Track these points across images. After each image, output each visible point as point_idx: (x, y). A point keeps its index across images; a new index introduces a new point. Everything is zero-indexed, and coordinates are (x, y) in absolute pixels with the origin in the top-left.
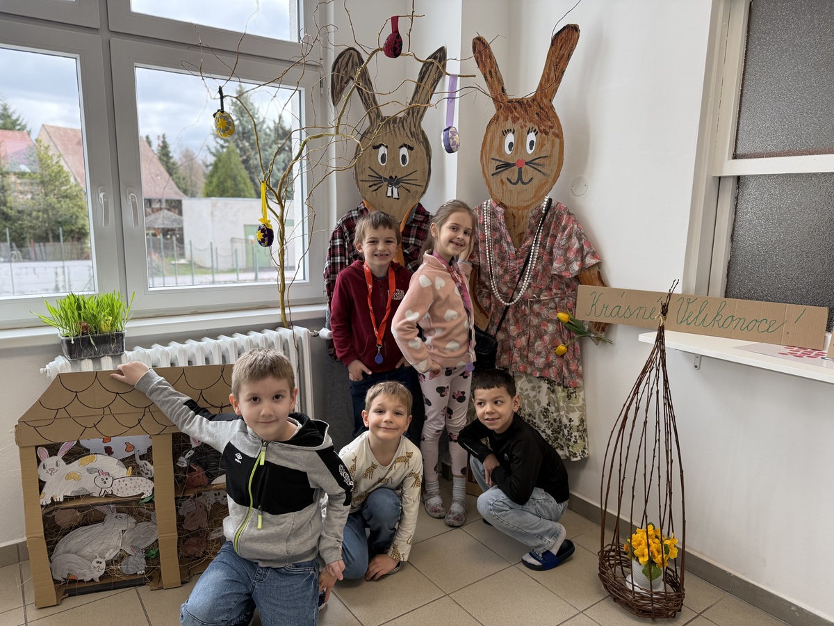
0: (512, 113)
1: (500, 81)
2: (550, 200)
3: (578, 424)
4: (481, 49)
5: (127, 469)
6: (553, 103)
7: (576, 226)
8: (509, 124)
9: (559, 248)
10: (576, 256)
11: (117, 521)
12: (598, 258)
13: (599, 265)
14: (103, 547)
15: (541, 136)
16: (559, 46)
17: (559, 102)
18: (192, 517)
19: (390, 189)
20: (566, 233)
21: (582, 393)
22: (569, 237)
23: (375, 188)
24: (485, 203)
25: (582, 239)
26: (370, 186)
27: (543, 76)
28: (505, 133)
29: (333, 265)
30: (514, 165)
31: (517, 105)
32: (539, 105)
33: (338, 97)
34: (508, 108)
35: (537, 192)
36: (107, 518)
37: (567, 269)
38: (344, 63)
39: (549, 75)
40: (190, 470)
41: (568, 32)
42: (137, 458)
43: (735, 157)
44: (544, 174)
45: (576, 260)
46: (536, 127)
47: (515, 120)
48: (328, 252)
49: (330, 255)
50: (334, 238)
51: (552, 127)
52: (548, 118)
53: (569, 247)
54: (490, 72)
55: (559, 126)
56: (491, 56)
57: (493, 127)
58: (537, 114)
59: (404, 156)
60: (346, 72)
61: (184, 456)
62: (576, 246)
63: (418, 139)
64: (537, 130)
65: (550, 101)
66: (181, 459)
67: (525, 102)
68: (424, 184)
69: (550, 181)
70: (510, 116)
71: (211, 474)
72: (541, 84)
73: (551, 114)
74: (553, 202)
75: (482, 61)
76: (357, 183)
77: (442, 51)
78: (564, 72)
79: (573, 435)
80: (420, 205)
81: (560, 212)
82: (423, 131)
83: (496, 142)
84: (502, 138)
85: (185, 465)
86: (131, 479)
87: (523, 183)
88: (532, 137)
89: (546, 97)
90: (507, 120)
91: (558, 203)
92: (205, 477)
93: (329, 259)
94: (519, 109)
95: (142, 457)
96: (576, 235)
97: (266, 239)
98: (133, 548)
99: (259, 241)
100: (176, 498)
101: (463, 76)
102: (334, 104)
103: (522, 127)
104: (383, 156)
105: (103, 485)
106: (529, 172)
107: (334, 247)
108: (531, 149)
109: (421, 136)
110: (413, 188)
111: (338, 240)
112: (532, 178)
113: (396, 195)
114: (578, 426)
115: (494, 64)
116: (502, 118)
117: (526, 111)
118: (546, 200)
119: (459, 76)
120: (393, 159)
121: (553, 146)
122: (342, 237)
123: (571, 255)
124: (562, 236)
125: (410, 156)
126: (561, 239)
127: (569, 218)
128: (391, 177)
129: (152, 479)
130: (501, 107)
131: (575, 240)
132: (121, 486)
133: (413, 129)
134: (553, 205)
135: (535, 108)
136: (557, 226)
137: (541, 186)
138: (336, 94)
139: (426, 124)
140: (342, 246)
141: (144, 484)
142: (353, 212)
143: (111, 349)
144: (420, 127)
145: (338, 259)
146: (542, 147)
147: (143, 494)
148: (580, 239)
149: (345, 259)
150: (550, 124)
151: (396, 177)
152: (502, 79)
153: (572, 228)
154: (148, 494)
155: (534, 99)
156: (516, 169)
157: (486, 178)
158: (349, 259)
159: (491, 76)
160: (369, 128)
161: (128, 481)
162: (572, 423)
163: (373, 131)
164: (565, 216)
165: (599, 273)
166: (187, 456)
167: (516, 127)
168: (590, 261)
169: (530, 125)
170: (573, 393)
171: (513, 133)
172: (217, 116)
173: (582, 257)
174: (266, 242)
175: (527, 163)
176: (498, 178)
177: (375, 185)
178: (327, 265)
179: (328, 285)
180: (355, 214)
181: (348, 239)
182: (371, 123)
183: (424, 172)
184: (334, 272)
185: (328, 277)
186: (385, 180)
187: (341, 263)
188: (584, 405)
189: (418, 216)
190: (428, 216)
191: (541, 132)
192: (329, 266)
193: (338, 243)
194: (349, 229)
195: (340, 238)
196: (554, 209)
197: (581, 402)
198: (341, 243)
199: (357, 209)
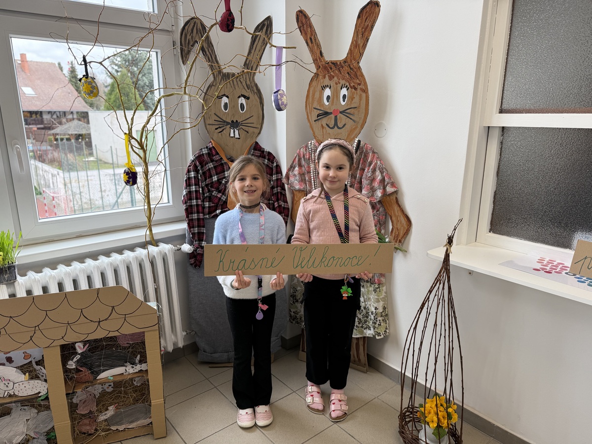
0: (328, 72)
1: (319, 46)
2: (359, 142)
3: (381, 311)
4: (302, 20)
5: (25, 374)
6: (361, 64)
7: (379, 162)
8: (327, 81)
9: (366, 178)
10: (379, 185)
11: (21, 412)
12: (395, 187)
13: (396, 192)
14: (12, 434)
15: (351, 91)
16: (364, 18)
17: (365, 64)
18: (84, 403)
19: (232, 131)
20: (371, 167)
21: (384, 288)
22: (374, 171)
23: (220, 130)
24: (310, 143)
25: (383, 172)
26: (216, 129)
27: (352, 43)
28: (324, 88)
29: (190, 193)
30: (331, 113)
31: (333, 66)
32: (350, 66)
33: (186, 58)
34: (325, 68)
35: (349, 135)
36: (13, 411)
37: (373, 196)
38: (190, 29)
39: (356, 42)
40: (77, 370)
41: (371, 7)
42: (34, 363)
43: (501, 112)
44: (354, 121)
45: (380, 189)
46: (348, 84)
47: (331, 78)
48: (185, 183)
49: (187, 185)
50: (189, 171)
51: (359, 84)
52: (356, 76)
53: (374, 179)
54: (311, 39)
55: (365, 83)
56: (311, 26)
57: (314, 83)
58: (348, 73)
59: (242, 105)
60: (192, 37)
61: (72, 360)
62: (379, 178)
63: (253, 91)
64: (348, 86)
65: (358, 63)
66: (70, 362)
67: (339, 63)
68: (259, 127)
69: (359, 127)
70: (327, 74)
72: (350, 49)
73: (358, 74)
74: (362, 143)
75: (304, 30)
76: (206, 126)
77: (269, 19)
78: (368, 39)
79: (378, 320)
80: (257, 143)
81: (366, 151)
82: (256, 84)
83: (317, 95)
84: (322, 92)
85: (74, 367)
86: (29, 383)
87: (339, 128)
88: (344, 91)
89: (355, 60)
90: (325, 77)
91: (365, 144)
93: (186, 188)
94: (334, 68)
95: (38, 363)
96: (379, 169)
97: (131, 180)
98: (36, 433)
99: (125, 182)
101: (288, 48)
102: (183, 63)
103: (336, 84)
104: (226, 105)
105: (6, 389)
106: (342, 119)
107: (189, 179)
108: (344, 101)
109: (255, 88)
110: (251, 130)
111: (192, 173)
112: (345, 124)
113: (237, 136)
114: (381, 313)
115: (313, 32)
116: (321, 76)
117: (340, 71)
118: (356, 141)
119: (284, 48)
120: (234, 106)
121: (360, 99)
122: (196, 171)
123: (376, 184)
124: (368, 170)
125: (247, 104)
126: (368, 172)
127: (374, 156)
128: (233, 121)
130: (320, 67)
131: (378, 173)
132: (20, 388)
133: (248, 83)
134: (361, 145)
135: (346, 68)
136: (365, 162)
137: (352, 131)
138: (185, 55)
140: (196, 178)
141: (40, 385)
142: (203, 150)
143: (4, 279)
144: (254, 81)
145: (193, 188)
146: (352, 100)
147: (39, 393)
148: (382, 173)
149: (199, 188)
150: (358, 81)
151: (237, 121)
152: (320, 45)
153: (376, 164)
154: (43, 393)
155: (345, 61)
156: (333, 116)
157: (310, 124)
158: (202, 188)
159: (312, 42)
160: (213, 82)
161: (26, 384)
162: (377, 311)
163: (216, 84)
164: (371, 154)
165: (396, 198)
166: (75, 360)
167: (332, 83)
168: (389, 189)
169: (342, 82)
170: (377, 288)
171: (330, 88)
173: (384, 186)
174: (131, 183)
175: (341, 112)
176: (319, 123)
177: (220, 127)
178: (185, 193)
179: (186, 210)
180: (205, 151)
181: (200, 171)
182: (214, 78)
183: (259, 117)
184: (190, 199)
185: (186, 203)
186: (228, 123)
187: (196, 191)
188: (386, 296)
189: (256, 152)
190: (263, 152)
191: (351, 88)
192: (187, 194)
193: (193, 176)
194: (201, 163)
195: (194, 171)
196: (362, 148)
197: (384, 294)
198: (195, 175)
199: (207, 147)
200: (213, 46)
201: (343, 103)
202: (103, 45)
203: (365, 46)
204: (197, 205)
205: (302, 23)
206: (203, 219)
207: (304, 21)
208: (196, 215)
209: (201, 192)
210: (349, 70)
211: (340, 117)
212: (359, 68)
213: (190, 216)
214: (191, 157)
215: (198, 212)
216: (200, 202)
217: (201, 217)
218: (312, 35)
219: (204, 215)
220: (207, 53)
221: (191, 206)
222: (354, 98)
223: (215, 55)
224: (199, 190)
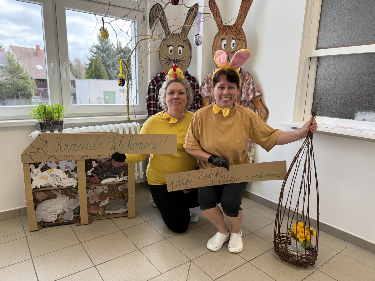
0: (225, 31)
1: (220, 17)
2: (241, 69)
3: (251, 162)
5: (67, 174)
6: (243, 27)
7: (251, 79)
8: (224, 36)
9: (244, 89)
10: (251, 92)
11: (61, 198)
12: (260, 93)
13: (260, 95)
14: (56, 208)
15: (237, 41)
16: (245, 3)
17: (245, 27)
18: (92, 197)
20: (247, 82)
21: (253, 150)
22: (249, 84)
23: (167, 64)
24: (214, 70)
25: (254, 85)
26: (166, 63)
27: (238, 15)
28: (222, 40)
29: (150, 97)
31: (227, 28)
32: (237, 28)
33: (152, 25)
34: (224, 29)
36: (58, 196)
37: (248, 98)
38: (155, 10)
39: (241, 15)
40: (92, 176)
42: (70, 171)
43: (317, 49)
45: (252, 94)
46: (235, 37)
47: (226, 34)
48: (147, 91)
50: (150, 85)
51: (242, 37)
52: (240, 33)
53: (248, 88)
54: (216, 14)
55: (245, 37)
56: (216, 7)
57: (217, 37)
58: (236, 32)
59: (180, 51)
60: (156, 14)
61: (90, 170)
62: (252, 88)
63: (186, 43)
64: (236, 38)
66: (89, 172)
67: (231, 27)
68: (189, 63)
70: (225, 32)
71: (101, 179)
73: (241, 32)
74: (242, 69)
75: (213, 9)
76: (160, 62)
77: (196, 5)
78: (247, 14)
80: (187, 71)
81: (245, 73)
82: (188, 39)
83: (219, 44)
84: (221, 42)
85: (90, 174)
86: (68, 179)
88: (233, 41)
89: (240, 25)
90: (223, 34)
91: (244, 70)
92: (98, 179)
93: (148, 94)
94: (228, 30)
95: (72, 171)
96: (252, 83)
97: (122, 83)
98: (69, 209)
99: (119, 84)
100: (87, 187)
101: (205, 14)
102: (150, 28)
103: (229, 37)
104: (171, 50)
105: (56, 182)
107: (150, 89)
108: (233, 46)
109: (187, 41)
110: (184, 64)
111: (152, 86)
116: (221, 33)
117: (231, 30)
118: (239, 68)
119: (202, 13)
120: (176, 51)
121: (242, 45)
122: (154, 85)
123: (250, 92)
125: (183, 50)
126: (245, 85)
127: (249, 76)
128: (174, 59)
129: (77, 179)
130: (221, 29)
131: (251, 85)
132: (64, 182)
133: (184, 38)
134: (242, 70)
135: (235, 29)
136: (244, 79)
139: (189, 37)
140: (153, 89)
141: (73, 181)
142: (158, 74)
143: (58, 127)
144: (187, 38)
145: (152, 94)
146: (238, 46)
147: (73, 185)
148: (253, 85)
149: (155, 94)
150: (241, 36)
151: (177, 59)
153: (250, 80)
154: (75, 186)
155: (234, 25)
157: (214, 59)
158: (156, 94)
159: (217, 16)
160: (165, 38)
161: (67, 180)
164: (247, 75)
165: (261, 99)
166: (91, 170)
167: (227, 37)
168: (257, 94)
169: (233, 36)
170: (249, 150)
171: (226, 40)
172: (102, 30)
173: (254, 92)
174: (122, 84)
175: (231, 53)
177: (168, 62)
178: (147, 97)
179: (148, 105)
180: (159, 75)
181: (156, 86)
182: (166, 36)
184: (150, 100)
185: (147, 102)
186: (171, 60)
187: (153, 96)
188: (254, 155)
189: (186, 76)
190: (190, 76)
191: (237, 39)
192: (148, 97)
193: (152, 88)
194: (156, 82)
195: (152, 85)
196: (243, 72)
197: (253, 153)
198: (153, 88)
199: (160, 73)
201: (233, 48)
203: (245, 17)
204: (153, 103)
205: (212, 6)
208: (152, 108)
209: (156, 96)
210: (236, 30)
211: (231, 55)
212: (242, 29)
213: (149, 108)
215: (154, 107)
216: (155, 102)
217: (155, 110)
218: (217, 12)
219: (157, 109)
220: (163, 22)
221: (150, 104)
222: (239, 45)
223: (167, 24)
224: (155, 96)
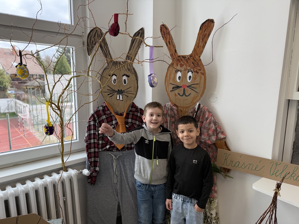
0: (180, 62)
2: (199, 105)
7: (213, 118)
10: (213, 133)
12: (224, 135)
13: (225, 138)
19: (118, 96)
20: (208, 121)
24: (167, 104)
26: (108, 95)
28: (177, 71)
30: (181, 87)
32: (194, 59)
35: (193, 100)
37: (209, 139)
38: (93, 35)
39: (199, 44)
41: (209, 23)
44: (196, 92)
50: (90, 121)
53: (209, 128)
55: (204, 69)
59: (125, 80)
62: (213, 128)
63: (132, 72)
65: (199, 57)
68: (135, 93)
69: (200, 96)
70: (179, 63)
72: (194, 48)
74: (201, 105)
75: (165, 36)
76: (102, 93)
77: (142, 30)
80: (133, 103)
81: (204, 111)
82: (134, 68)
84: (175, 74)
87: (186, 96)
89: (197, 55)
90: (177, 65)
91: (203, 106)
93: (87, 132)
96: (213, 122)
97: (49, 132)
99: (45, 133)
101: (156, 47)
102: (89, 55)
104: (115, 80)
106: (188, 91)
107: (90, 126)
109: (133, 70)
110: (130, 95)
111: (92, 122)
112: (190, 94)
113: (121, 99)
114: (215, 217)
115: (171, 38)
116: (175, 64)
118: (198, 105)
121: (201, 79)
123: (211, 133)
124: (206, 123)
125: (128, 80)
127: (209, 114)
128: (119, 90)
131: (212, 125)
133: (129, 67)
134: (201, 107)
135: (192, 60)
136: (203, 117)
137: (195, 98)
145: (92, 132)
149: (96, 131)
151: (121, 90)
152: (175, 46)
153: (211, 119)
155: (191, 56)
156: (182, 89)
157: (168, 92)
162: (212, 216)
163: (109, 68)
164: (207, 113)
165: (225, 142)
167: (182, 69)
168: (221, 136)
170: (212, 200)
173: (216, 134)
176: (174, 92)
177: (111, 94)
178: (87, 135)
179: (87, 146)
180: (101, 108)
181: (97, 121)
182: (108, 64)
183: (135, 88)
184: (90, 139)
185: (87, 142)
186: (116, 91)
187: (94, 134)
189: (132, 108)
191: (195, 72)
192: (88, 136)
193: (92, 124)
196: (202, 109)
197: (216, 204)
199: (102, 106)
200: (107, 45)
202: (36, 43)
204: (94, 143)
206: (98, 152)
207: (165, 31)
208: (93, 149)
210: (193, 61)
213: (89, 150)
214: (92, 112)
215: (94, 148)
216: (96, 141)
217: (97, 151)
219: (98, 149)
220: (104, 49)
221: (90, 144)
222: (196, 78)
224: (96, 133)
